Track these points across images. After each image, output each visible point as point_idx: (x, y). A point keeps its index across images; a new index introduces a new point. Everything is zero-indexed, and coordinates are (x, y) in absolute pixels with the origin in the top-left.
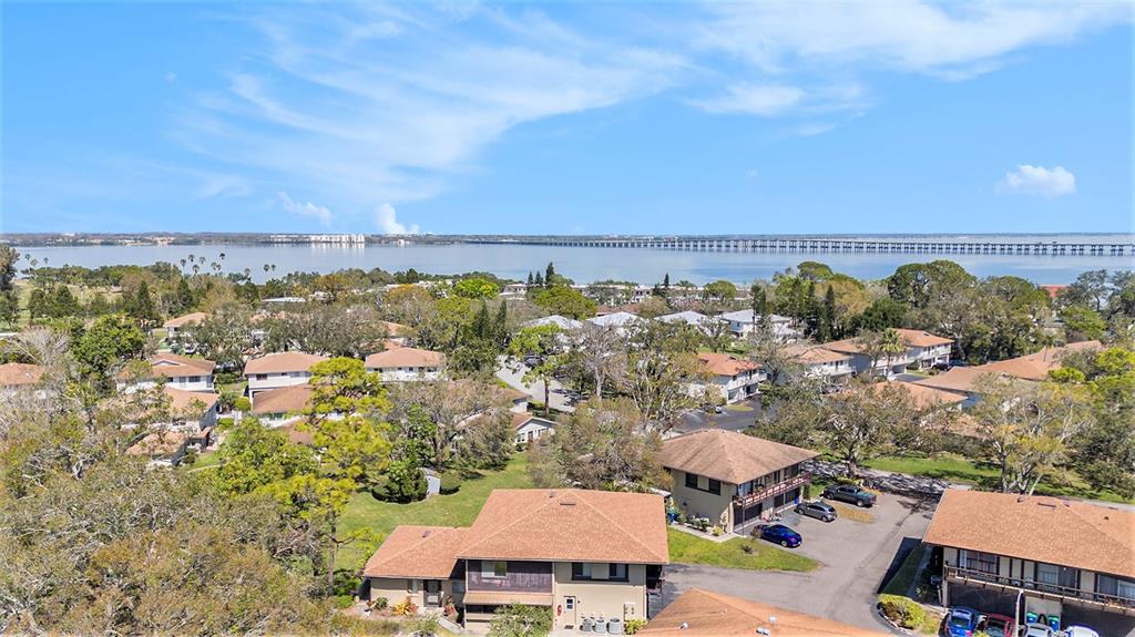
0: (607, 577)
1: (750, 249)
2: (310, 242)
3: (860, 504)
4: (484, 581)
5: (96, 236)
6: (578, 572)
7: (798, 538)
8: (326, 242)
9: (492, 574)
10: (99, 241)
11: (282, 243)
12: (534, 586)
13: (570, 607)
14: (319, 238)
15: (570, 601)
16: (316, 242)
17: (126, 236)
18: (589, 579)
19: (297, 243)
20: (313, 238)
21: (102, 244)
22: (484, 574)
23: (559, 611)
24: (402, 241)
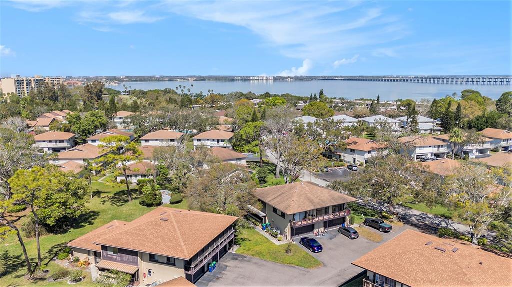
0: (166, 262)
1: (465, 83)
2: (250, 80)
3: (381, 230)
4: (109, 256)
5: (167, 77)
6: (153, 258)
7: (320, 247)
8: (257, 80)
9: (112, 253)
10: (167, 79)
11: (239, 80)
12: (130, 261)
13: (150, 274)
14: (254, 78)
15: (150, 271)
16: (252, 80)
17: (178, 77)
18: (157, 261)
19: (245, 80)
20: (252, 78)
21: (169, 80)
22: (109, 252)
23: (145, 276)
24: (290, 79)
